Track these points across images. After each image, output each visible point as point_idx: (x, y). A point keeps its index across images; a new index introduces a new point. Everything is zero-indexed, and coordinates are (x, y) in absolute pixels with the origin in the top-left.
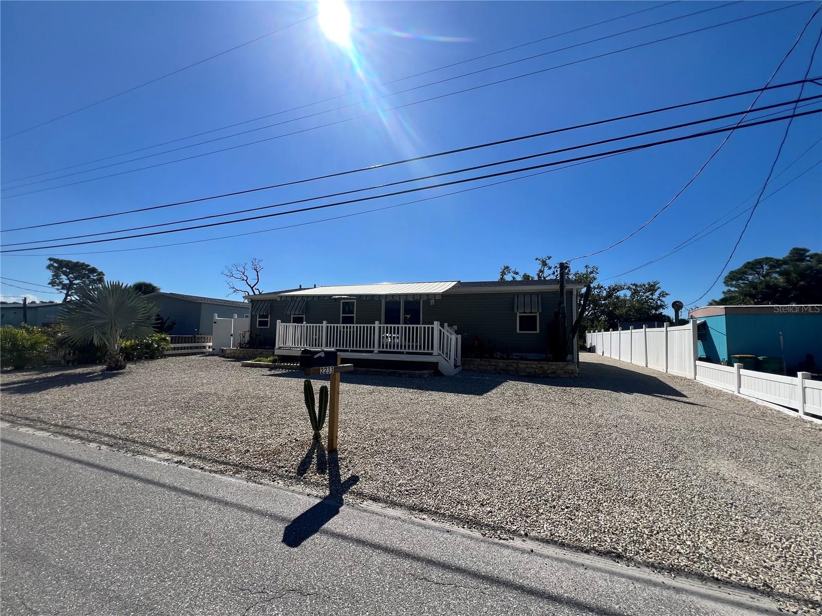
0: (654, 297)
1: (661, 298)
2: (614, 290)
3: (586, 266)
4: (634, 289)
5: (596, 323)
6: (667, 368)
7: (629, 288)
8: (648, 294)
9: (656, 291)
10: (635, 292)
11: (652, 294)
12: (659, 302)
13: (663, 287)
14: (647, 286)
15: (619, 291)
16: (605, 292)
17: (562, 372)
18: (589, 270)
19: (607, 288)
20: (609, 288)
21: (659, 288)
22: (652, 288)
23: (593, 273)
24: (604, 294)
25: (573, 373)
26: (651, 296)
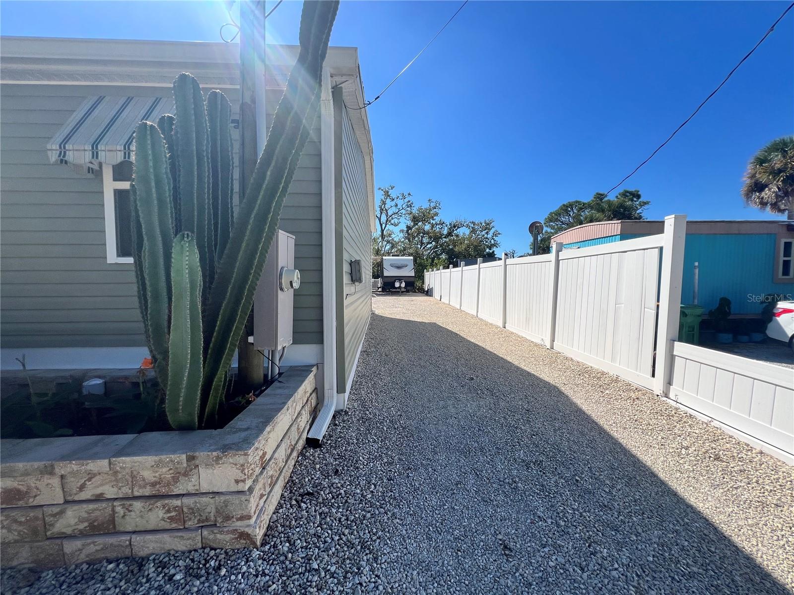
0: (489, 236)
1: (494, 237)
2: (455, 227)
3: (430, 200)
4: (473, 228)
5: (436, 261)
6: (553, 340)
7: (468, 226)
8: (484, 233)
9: (490, 229)
10: (474, 231)
11: (487, 233)
12: (492, 241)
13: (497, 226)
14: (484, 224)
15: (459, 227)
16: (446, 228)
17: (157, 516)
18: (433, 205)
19: (448, 224)
20: (450, 224)
21: (493, 227)
22: (487, 227)
23: (435, 208)
24: (445, 232)
25: (228, 518)
26: (486, 235)
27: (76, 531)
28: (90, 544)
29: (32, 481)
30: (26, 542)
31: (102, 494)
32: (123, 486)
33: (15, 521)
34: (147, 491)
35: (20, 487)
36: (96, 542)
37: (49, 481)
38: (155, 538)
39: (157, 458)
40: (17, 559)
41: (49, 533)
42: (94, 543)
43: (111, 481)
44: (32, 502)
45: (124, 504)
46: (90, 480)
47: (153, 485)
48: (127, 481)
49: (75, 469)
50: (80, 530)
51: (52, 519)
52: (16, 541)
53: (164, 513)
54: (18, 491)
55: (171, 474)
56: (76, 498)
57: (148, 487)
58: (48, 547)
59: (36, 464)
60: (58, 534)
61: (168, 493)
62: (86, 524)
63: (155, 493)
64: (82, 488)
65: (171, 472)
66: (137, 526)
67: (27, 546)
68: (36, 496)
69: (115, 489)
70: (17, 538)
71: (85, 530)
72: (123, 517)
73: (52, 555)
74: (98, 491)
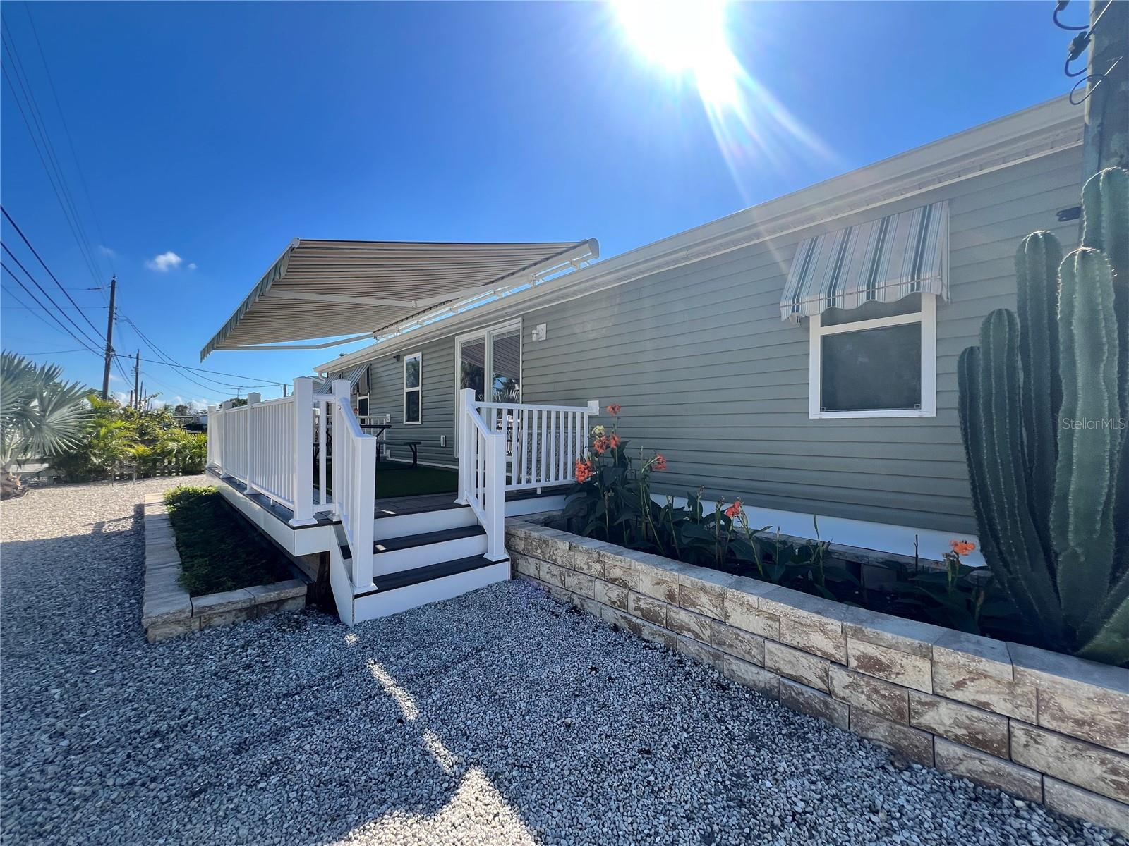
17: (1090, 769)
27: (949, 734)
28: (975, 758)
29: (897, 656)
30: (887, 719)
31: (988, 704)
32: (1022, 706)
33: (877, 692)
34: (1067, 728)
35: (882, 658)
36: (984, 760)
37: (917, 663)
38: (1089, 800)
39: (1099, 690)
40: (874, 732)
41: (913, 721)
42: (980, 760)
43: (1003, 693)
44: (893, 679)
45: (1028, 730)
46: (972, 680)
47: (1080, 723)
48: (1029, 701)
49: (962, 662)
50: (956, 735)
51: (919, 706)
52: (875, 713)
53: (1105, 772)
54: (880, 662)
55: (1116, 720)
56: (948, 695)
57: (1070, 724)
58: (914, 737)
59: (908, 641)
60: (926, 727)
61: (1105, 744)
62: (964, 732)
63: (1082, 736)
64: (960, 685)
65: (1115, 716)
66: (1049, 768)
67: (886, 724)
68: (898, 674)
69: (1009, 705)
70: (877, 710)
71: (963, 738)
72: (1026, 746)
73: (917, 747)
74: (983, 698)
